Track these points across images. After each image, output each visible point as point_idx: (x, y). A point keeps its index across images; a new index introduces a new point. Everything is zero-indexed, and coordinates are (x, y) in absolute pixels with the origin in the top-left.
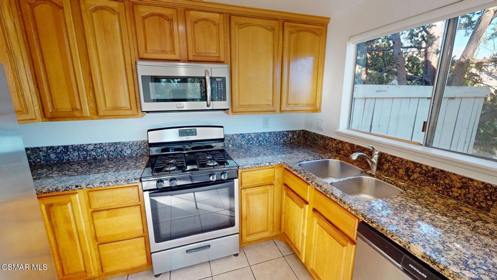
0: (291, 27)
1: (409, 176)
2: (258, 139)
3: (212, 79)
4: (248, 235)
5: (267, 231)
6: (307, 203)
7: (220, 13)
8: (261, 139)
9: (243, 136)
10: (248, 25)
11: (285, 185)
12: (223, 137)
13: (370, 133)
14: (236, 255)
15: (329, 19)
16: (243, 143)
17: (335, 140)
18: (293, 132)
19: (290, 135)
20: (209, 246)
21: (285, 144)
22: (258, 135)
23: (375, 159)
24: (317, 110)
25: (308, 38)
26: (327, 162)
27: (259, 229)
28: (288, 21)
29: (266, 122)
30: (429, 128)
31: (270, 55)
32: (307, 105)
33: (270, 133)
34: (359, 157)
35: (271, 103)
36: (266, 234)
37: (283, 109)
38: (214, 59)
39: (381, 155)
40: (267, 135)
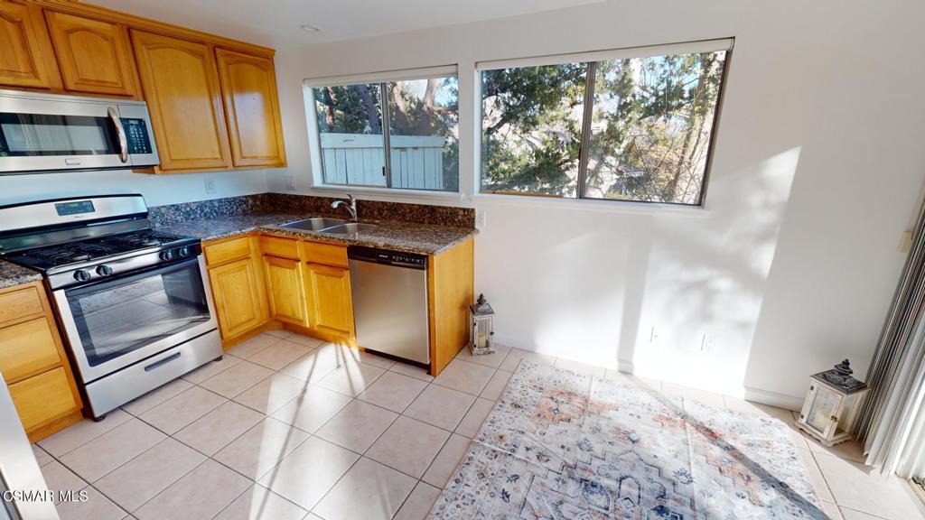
0: (227, 55)
1: (381, 214)
2: (202, 211)
3: (125, 121)
4: (230, 330)
5: (254, 319)
6: (299, 261)
7: (113, 23)
8: (206, 210)
9: (177, 208)
10: (163, 46)
11: (266, 255)
12: (146, 211)
13: (347, 185)
14: (219, 359)
15: (274, 51)
16: (179, 218)
17: (312, 197)
18: (254, 197)
19: (250, 202)
20: (179, 354)
21: (245, 213)
22: (201, 205)
23: (354, 207)
24: (282, 164)
25: (251, 72)
26: (310, 221)
27: (244, 318)
28: (220, 47)
29: (210, 186)
30: (387, 171)
31: (205, 90)
32: (269, 158)
33: (220, 201)
34: (339, 205)
35: (218, 156)
36: (254, 324)
37: (238, 163)
38: (117, 91)
39: (358, 202)
40: (216, 204)
